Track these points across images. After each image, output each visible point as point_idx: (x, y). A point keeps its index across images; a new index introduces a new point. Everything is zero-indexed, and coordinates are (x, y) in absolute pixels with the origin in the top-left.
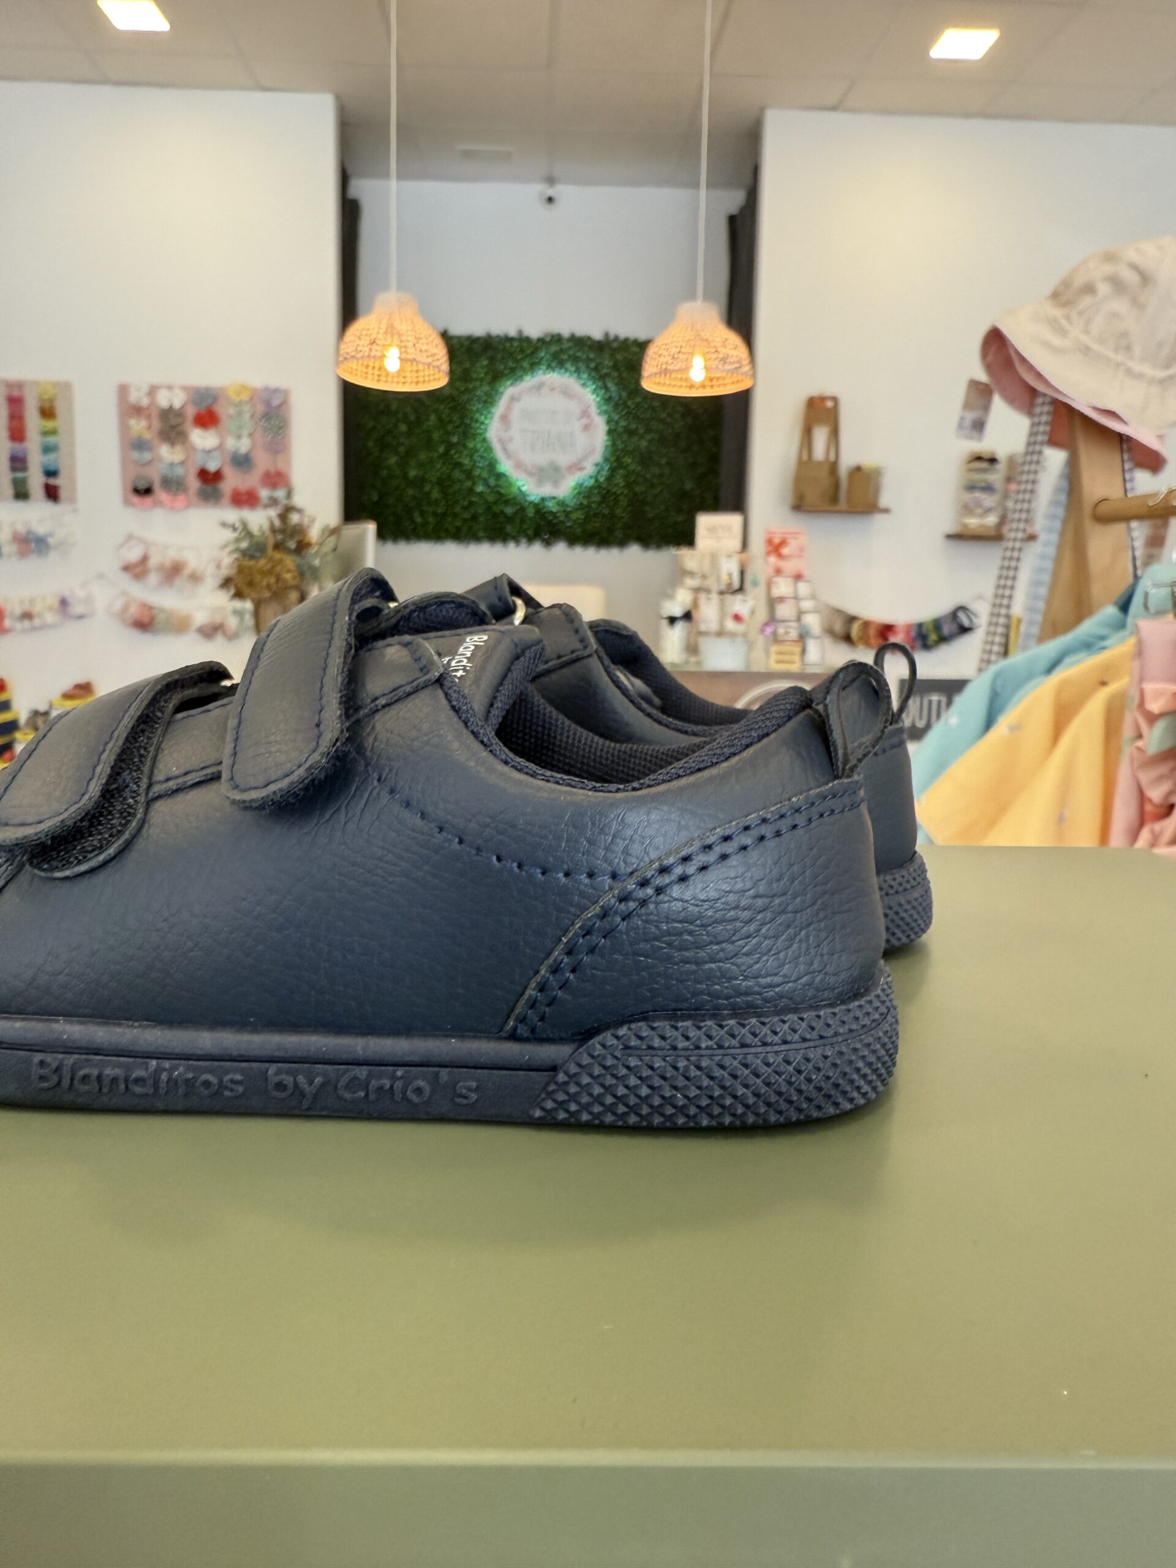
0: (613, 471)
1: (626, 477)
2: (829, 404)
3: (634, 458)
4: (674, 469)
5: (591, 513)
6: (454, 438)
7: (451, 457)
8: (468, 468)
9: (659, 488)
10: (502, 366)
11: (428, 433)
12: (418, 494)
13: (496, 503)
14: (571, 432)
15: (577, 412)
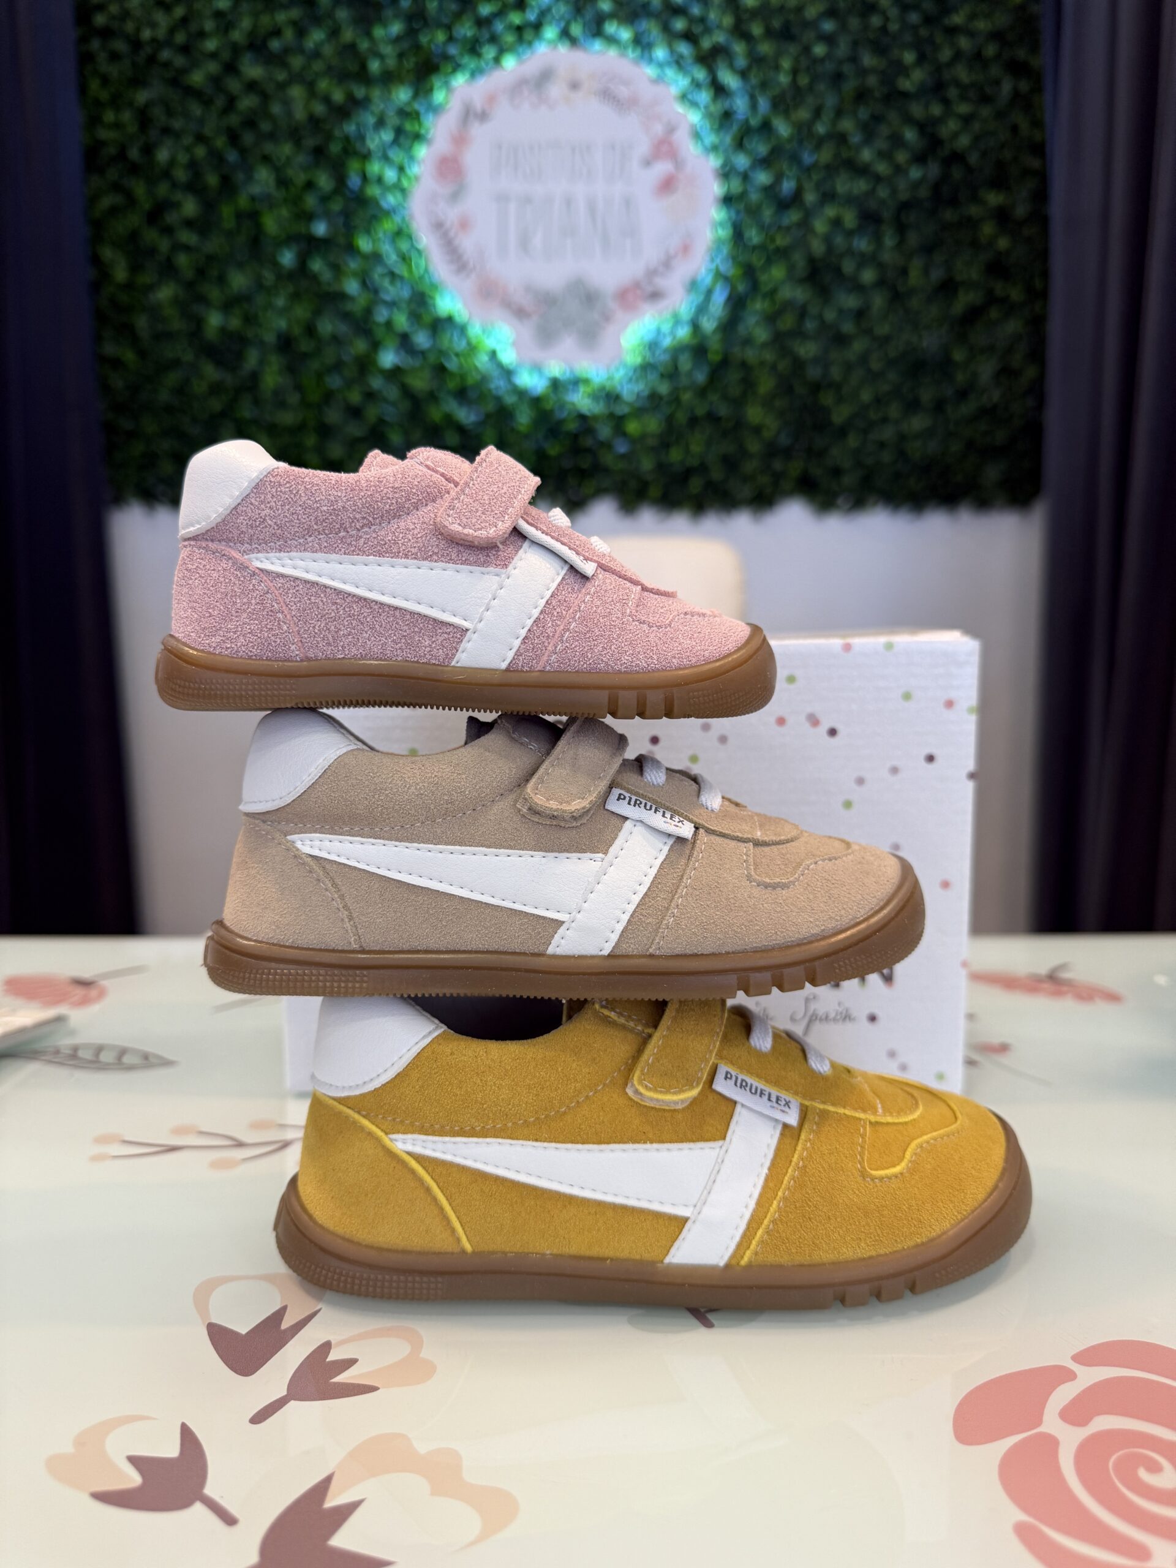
0: (737, 304)
1: (771, 319)
3: (791, 269)
4: (897, 297)
5: (681, 417)
6: (320, 229)
7: (314, 278)
8: (357, 306)
9: (858, 346)
10: (441, 36)
11: (253, 216)
12: (229, 379)
13: (433, 397)
14: (628, 202)
15: (643, 147)
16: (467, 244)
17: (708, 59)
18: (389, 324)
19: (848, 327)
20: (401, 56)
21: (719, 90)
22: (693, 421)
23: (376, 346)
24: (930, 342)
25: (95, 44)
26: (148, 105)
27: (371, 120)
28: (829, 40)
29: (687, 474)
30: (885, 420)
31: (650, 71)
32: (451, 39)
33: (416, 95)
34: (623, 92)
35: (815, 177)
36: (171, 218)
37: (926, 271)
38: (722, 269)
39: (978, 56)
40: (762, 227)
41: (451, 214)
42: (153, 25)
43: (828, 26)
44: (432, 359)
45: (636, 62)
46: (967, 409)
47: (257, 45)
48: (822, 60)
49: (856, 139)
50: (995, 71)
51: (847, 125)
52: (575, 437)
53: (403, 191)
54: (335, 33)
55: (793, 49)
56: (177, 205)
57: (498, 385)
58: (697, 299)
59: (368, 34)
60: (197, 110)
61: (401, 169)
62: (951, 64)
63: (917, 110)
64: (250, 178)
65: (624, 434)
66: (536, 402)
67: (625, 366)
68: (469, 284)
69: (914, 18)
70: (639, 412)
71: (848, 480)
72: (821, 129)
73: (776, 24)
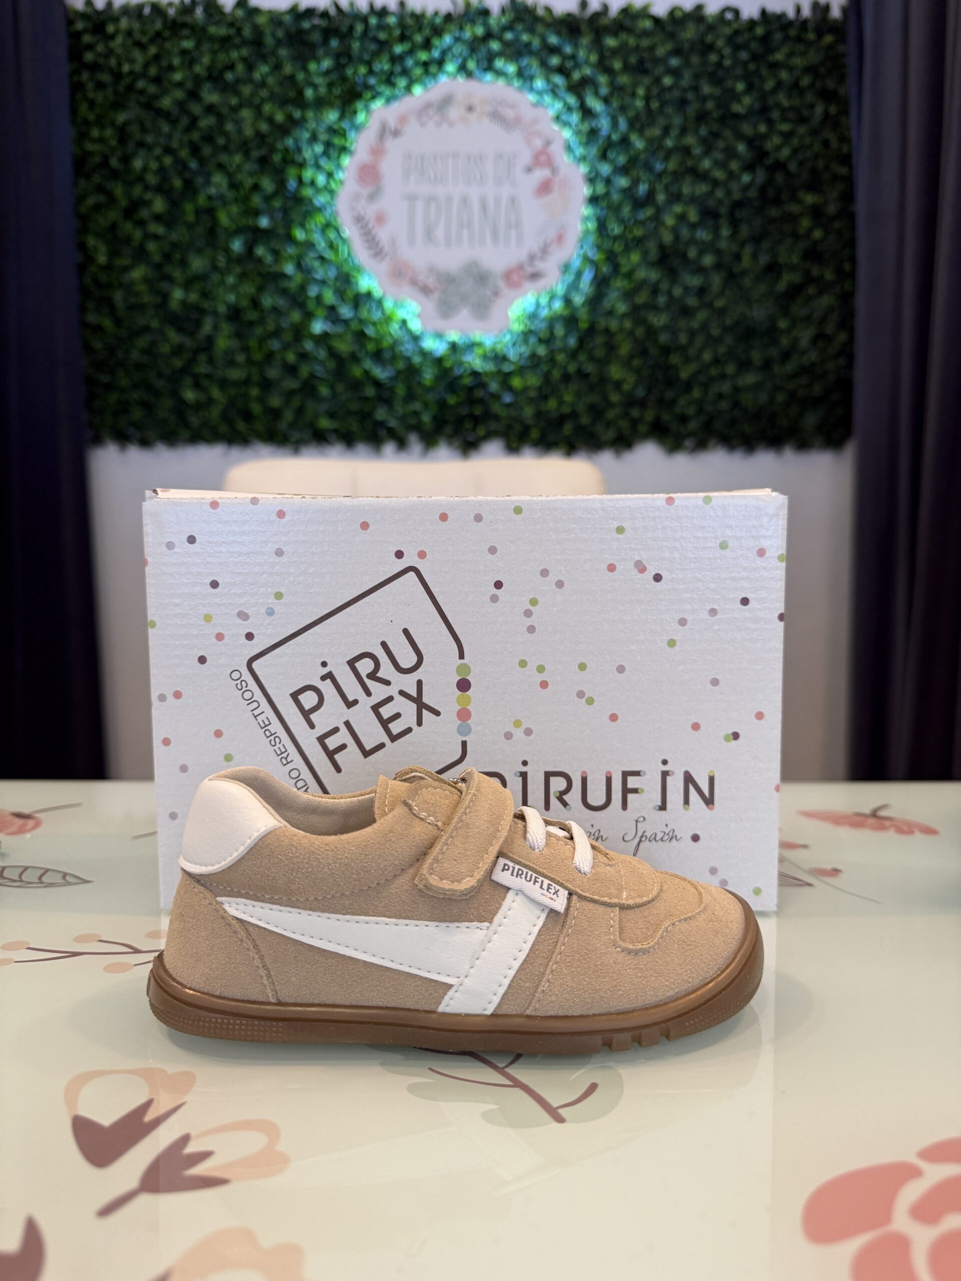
0: (601, 283)
1: (628, 295)
3: (645, 254)
4: (731, 277)
5: (556, 374)
6: (264, 222)
7: (260, 260)
8: (293, 285)
9: (701, 316)
10: (363, 70)
11: (210, 212)
12: (188, 342)
13: (355, 358)
14: (513, 200)
15: (526, 158)
16: (383, 234)
17: (577, 88)
18: (319, 299)
19: (692, 301)
20: (330, 85)
21: (587, 113)
22: (566, 378)
23: (309, 316)
24: (759, 314)
25: (85, 76)
26: (126, 123)
27: (306, 135)
28: (675, 73)
29: (562, 419)
30: (723, 376)
31: (532, 98)
32: (371, 72)
33: (342, 117)
34: (510, 114)
35: (665, 180)
36: (144, 213)
37: (755, 256)
38: (590, 254)
39: (796, 85)
40: (622, 221)
41: (370, 211)
42: (132, 61)
43: (674, 62)
44: (354, 326)
45: (520, 89)
46: (789, 368)
47: (215, 77)
48: (670, 89)
49: (697, 151)
50: (809, 97)
51: (690, 140)
52: (470, 389)
53: (332, 192)
54: (277, 67)
55: (647, 80)
56: (148, 204)
57: (408, 348)
58: (570, 278)
59: (305, 68)
60: (166, 128)
61: (330, 175)
62: (775, 91)
63: (747, 129)
64: (208, 183)
65: (510, 389)
66: (439, 361)
67: (510, 331)
68: (384, 266)
69: (744, 55)
70: (521, 370)
71: (693, 425)
72: (669, 143)
73: (633, 60)
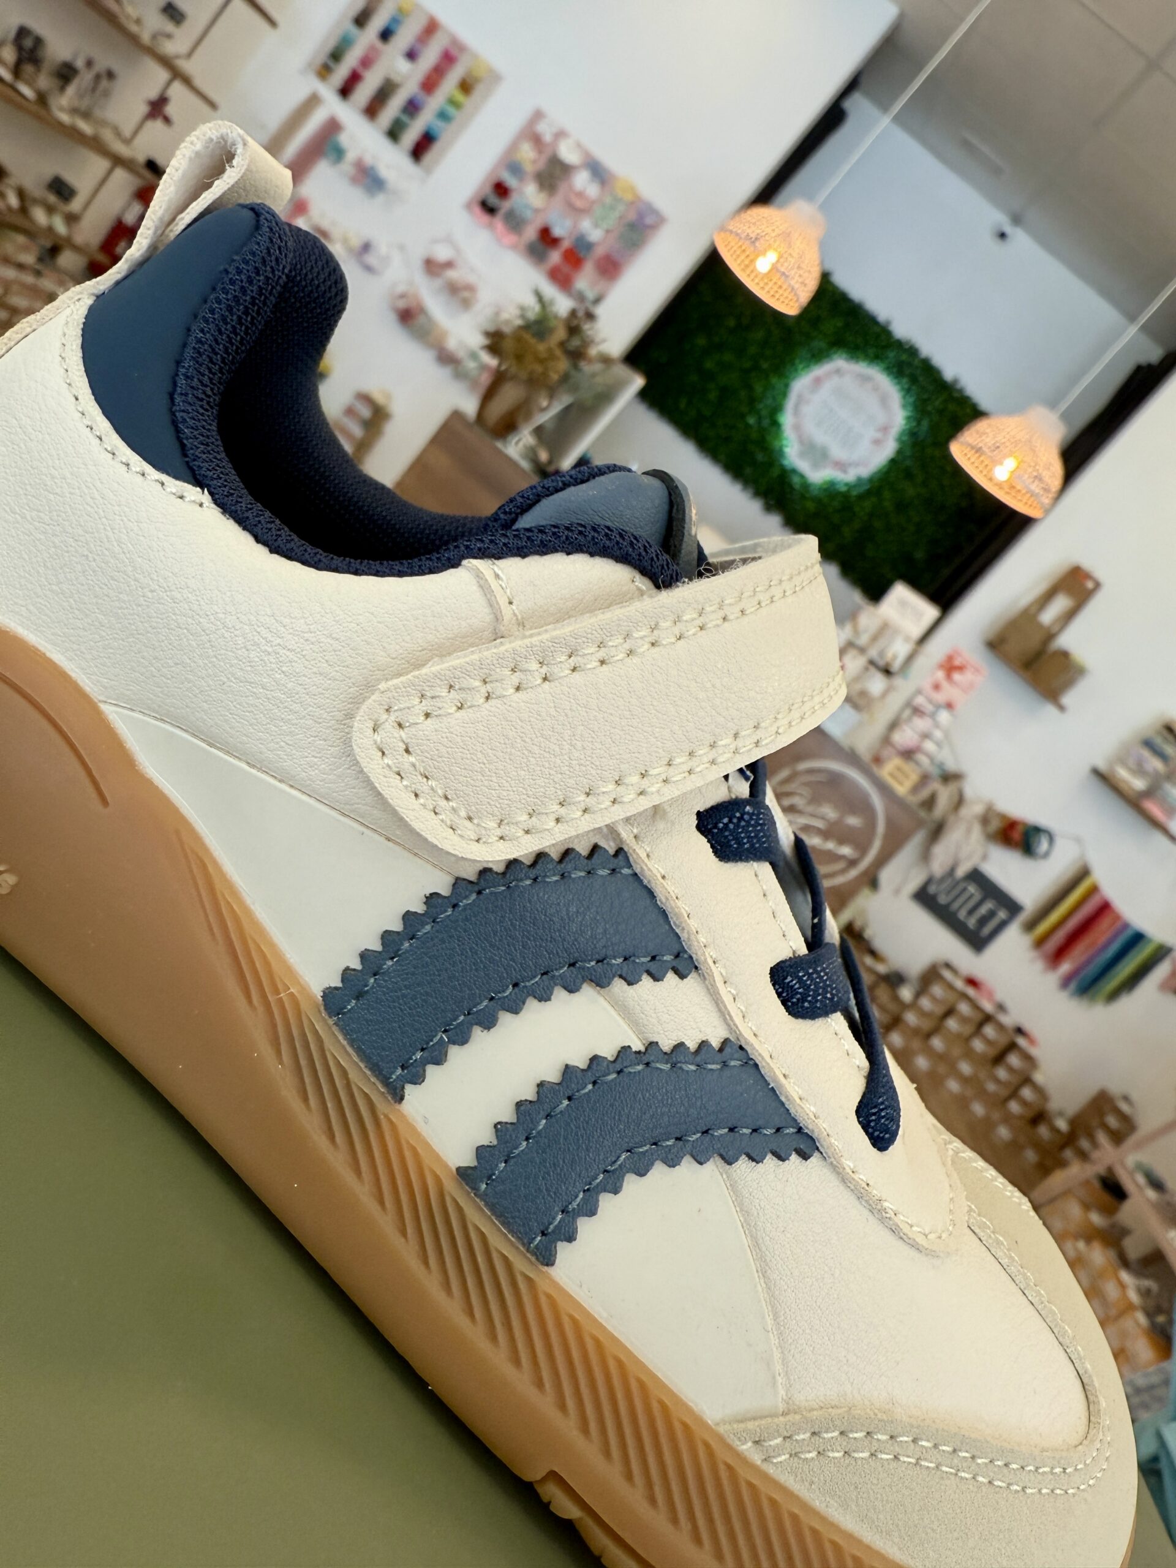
1: (874, 507)
2: (1090, 585)
3: (894, 497)
4: (919, 532)
6: (764, 364)
7: (750, 377)
8: (755, 397)
9: (893, 537)
10: (851, 338)
11: (747, 343)
12: (699, 385)
13: (754, 443)
14: (861, 436)
15: (878, 424)
17: (923, 413)
18: (760, 409)
19: (896, 529)
20: (834, 332)
21: (918, 425)
23: (750, 413)
32: (853, 342)
33: (830, 350)
40: (896, 477)
44: (764, 431)
52: (786, 490)
56: (728, 319)
57: (778, 456)
58: (858, 480)
61: (804, 369)
66: (784, 470)
71: (856, 573)
